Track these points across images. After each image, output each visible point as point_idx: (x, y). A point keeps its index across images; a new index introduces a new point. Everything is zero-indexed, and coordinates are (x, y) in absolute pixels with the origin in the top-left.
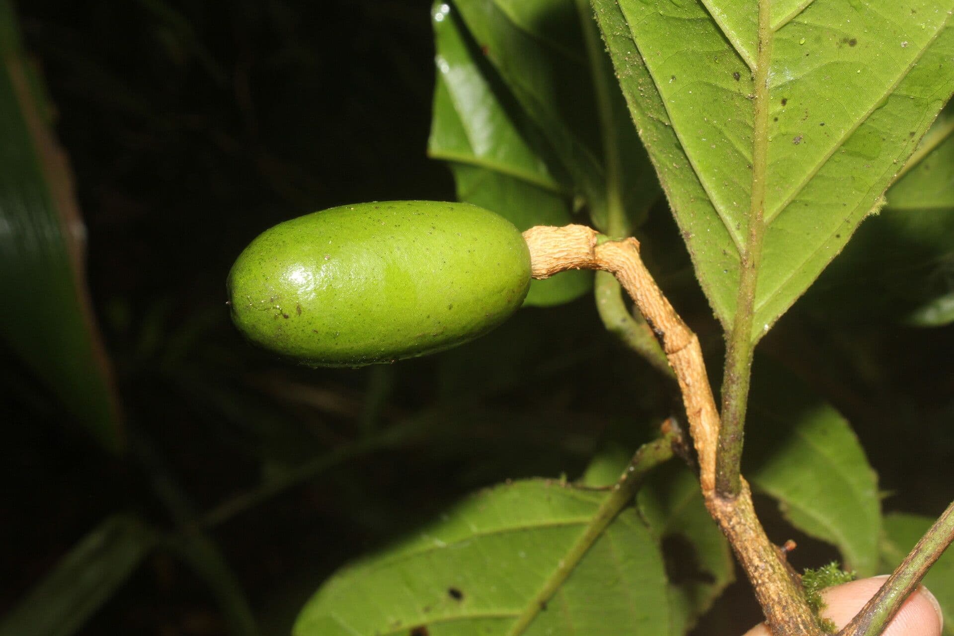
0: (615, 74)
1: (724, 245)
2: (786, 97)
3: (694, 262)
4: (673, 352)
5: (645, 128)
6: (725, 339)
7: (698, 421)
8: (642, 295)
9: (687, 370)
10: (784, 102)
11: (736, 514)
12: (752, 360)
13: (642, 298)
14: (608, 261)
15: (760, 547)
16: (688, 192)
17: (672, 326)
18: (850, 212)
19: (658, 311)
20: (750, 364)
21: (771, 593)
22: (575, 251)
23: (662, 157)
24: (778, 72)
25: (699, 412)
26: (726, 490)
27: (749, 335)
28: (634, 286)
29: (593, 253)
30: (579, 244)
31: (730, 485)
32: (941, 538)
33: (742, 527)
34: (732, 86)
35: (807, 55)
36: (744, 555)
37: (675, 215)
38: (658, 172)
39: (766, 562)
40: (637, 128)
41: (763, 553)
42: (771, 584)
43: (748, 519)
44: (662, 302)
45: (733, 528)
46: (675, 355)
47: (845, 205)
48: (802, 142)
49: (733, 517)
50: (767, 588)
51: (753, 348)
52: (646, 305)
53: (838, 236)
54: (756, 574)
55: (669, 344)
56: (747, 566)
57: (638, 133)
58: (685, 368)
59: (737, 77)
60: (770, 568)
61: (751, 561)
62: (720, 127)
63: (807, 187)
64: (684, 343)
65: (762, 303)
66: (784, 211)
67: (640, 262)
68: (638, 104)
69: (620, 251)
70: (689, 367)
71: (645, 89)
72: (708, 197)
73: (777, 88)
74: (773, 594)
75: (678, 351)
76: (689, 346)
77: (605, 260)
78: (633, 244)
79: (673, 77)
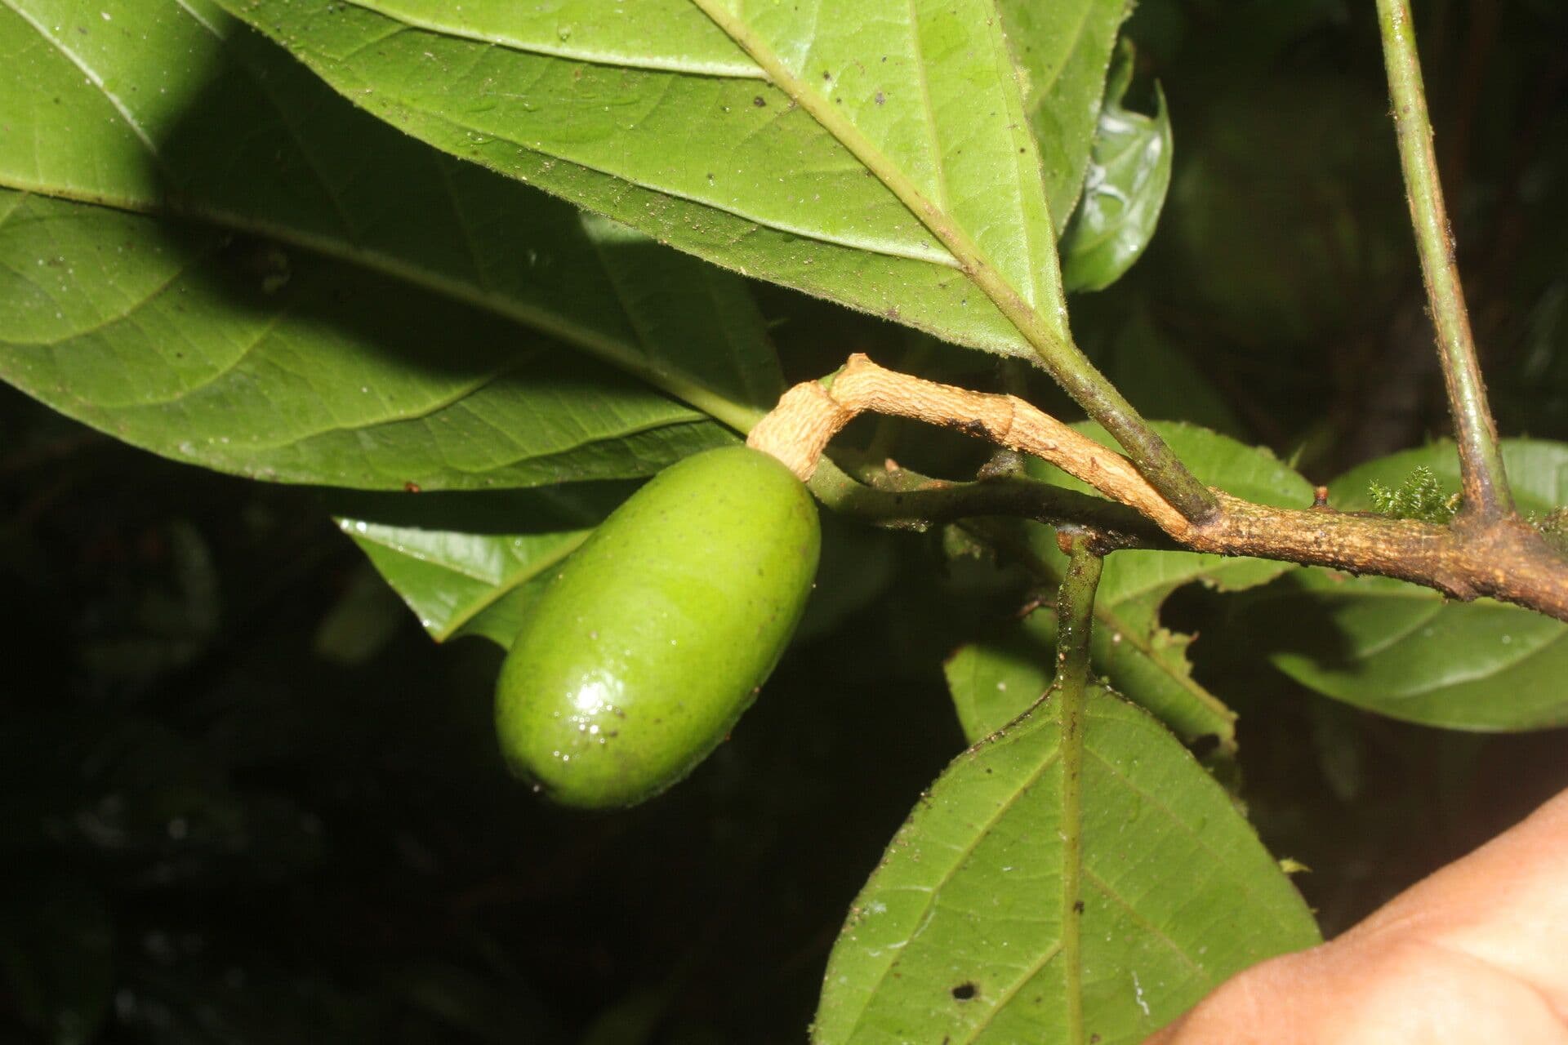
0: (659, 242)
1: (932, 281)
2: (823, 71)
3: (926, 330)
4: (1007, 431)
5: (743, 262)
6: (1038, 366)
7: (1103, 474)
8: (920, 402)
9: (1039, 435)
10: (827, 76)
11: (1238, 520)
12: (1085, 357)
13: (923, 405)
14: (854, 398)
15: (1298, 521)
16: (846, 272)
17: (979, 406)
18: (1007, 116)
19: (950, 402)
20: (1088, 364)
21: (1359, 545)
22: (816, 414)
23: (790, 270)
24: (790, 53)
25: (1093, 461)
26: (1204, 508)
27: (1054, 336)
28: (904, 398)
29: (834, 402)
30: (811, 404)
31: (1202, 499)
32: (1452, 313)
33: (1258, 524)
34: (766, 115)
35: (796, 8)
36: (1291, 545)
37: (861, 310)
38: (802, 290)
39: (1320, 526)
40: (736, 270)
41: (1306, 523)
42: (1350, 537)
43: (1255, 512)
44: (947, 391)
45: (1250, 536)
46: (1011, 433)
47: (993, 114)
48: (886, 97)
49: (1238, 526)
50: (1350, 546)
51: (1072, 344)
52: (935, 407)
53: (1022, 151)
54: (1324, 547)
55: (995, 427)
56: (1306, 552)
57: (741, 274)
58: (1035, 436)
59: (760, 102)
60: (1331, 527)
61: (1303, 542)
62: (801, 170)
63: (941, 135)
64: (1008, 410)
65: (1031, 291)
66: (948, 180)
67: (885, 370)
68: (713, 247)
69: (856, 376)
70: (1037, 430)
71: (700, 222)
72: (868, 251)
73: (805, 69)
74: (1361, 544)
75: (1010, 425)
76: (1015, 410)
77: (851, 399)
78: (860, 360)
79: (710, 177)
